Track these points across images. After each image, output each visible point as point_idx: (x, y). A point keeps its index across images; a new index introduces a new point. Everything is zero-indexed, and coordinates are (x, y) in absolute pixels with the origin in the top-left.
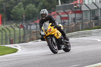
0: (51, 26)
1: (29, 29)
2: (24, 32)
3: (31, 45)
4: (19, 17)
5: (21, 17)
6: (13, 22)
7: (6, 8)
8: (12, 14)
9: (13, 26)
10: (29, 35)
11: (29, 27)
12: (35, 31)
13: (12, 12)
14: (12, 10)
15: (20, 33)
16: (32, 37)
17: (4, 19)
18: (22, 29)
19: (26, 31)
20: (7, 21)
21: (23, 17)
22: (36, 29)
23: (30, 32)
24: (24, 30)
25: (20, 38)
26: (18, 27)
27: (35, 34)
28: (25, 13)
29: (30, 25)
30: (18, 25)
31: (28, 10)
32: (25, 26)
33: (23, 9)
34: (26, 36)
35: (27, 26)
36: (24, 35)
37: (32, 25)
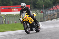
0: (27, 15)
1: (46, 13)
2: (44, 15)
3: (47, 23)
4: (40, 6)
5: (42, 7)
6: (37, 9)
7: (33, 1)
8: (37, 5)
9: (37, 12)
10: (46, 17)
11: (46, 12)
12: (50, 14)
13: (36, 3)
14: (36, 2)
15: (41, 16)
16: (48, 18)
17: (32, 8)
18: (42, 14)
19: (45, 14)
20: (33, 9)
21: (43, 6)
22: (51, 13)
23: (47, 15)
24: (43, 14)
25: (41, 18)
26: (40, 12)
27: (50, 16)
28: (44, 4)
29: (47, 11)
30: (40, 11)
31: (46, 2)
32: (44, 12)
33: (43, 2)
34: (45, 17)
35: (45, 12)
36: (44, 17)
37: (48, 11)
